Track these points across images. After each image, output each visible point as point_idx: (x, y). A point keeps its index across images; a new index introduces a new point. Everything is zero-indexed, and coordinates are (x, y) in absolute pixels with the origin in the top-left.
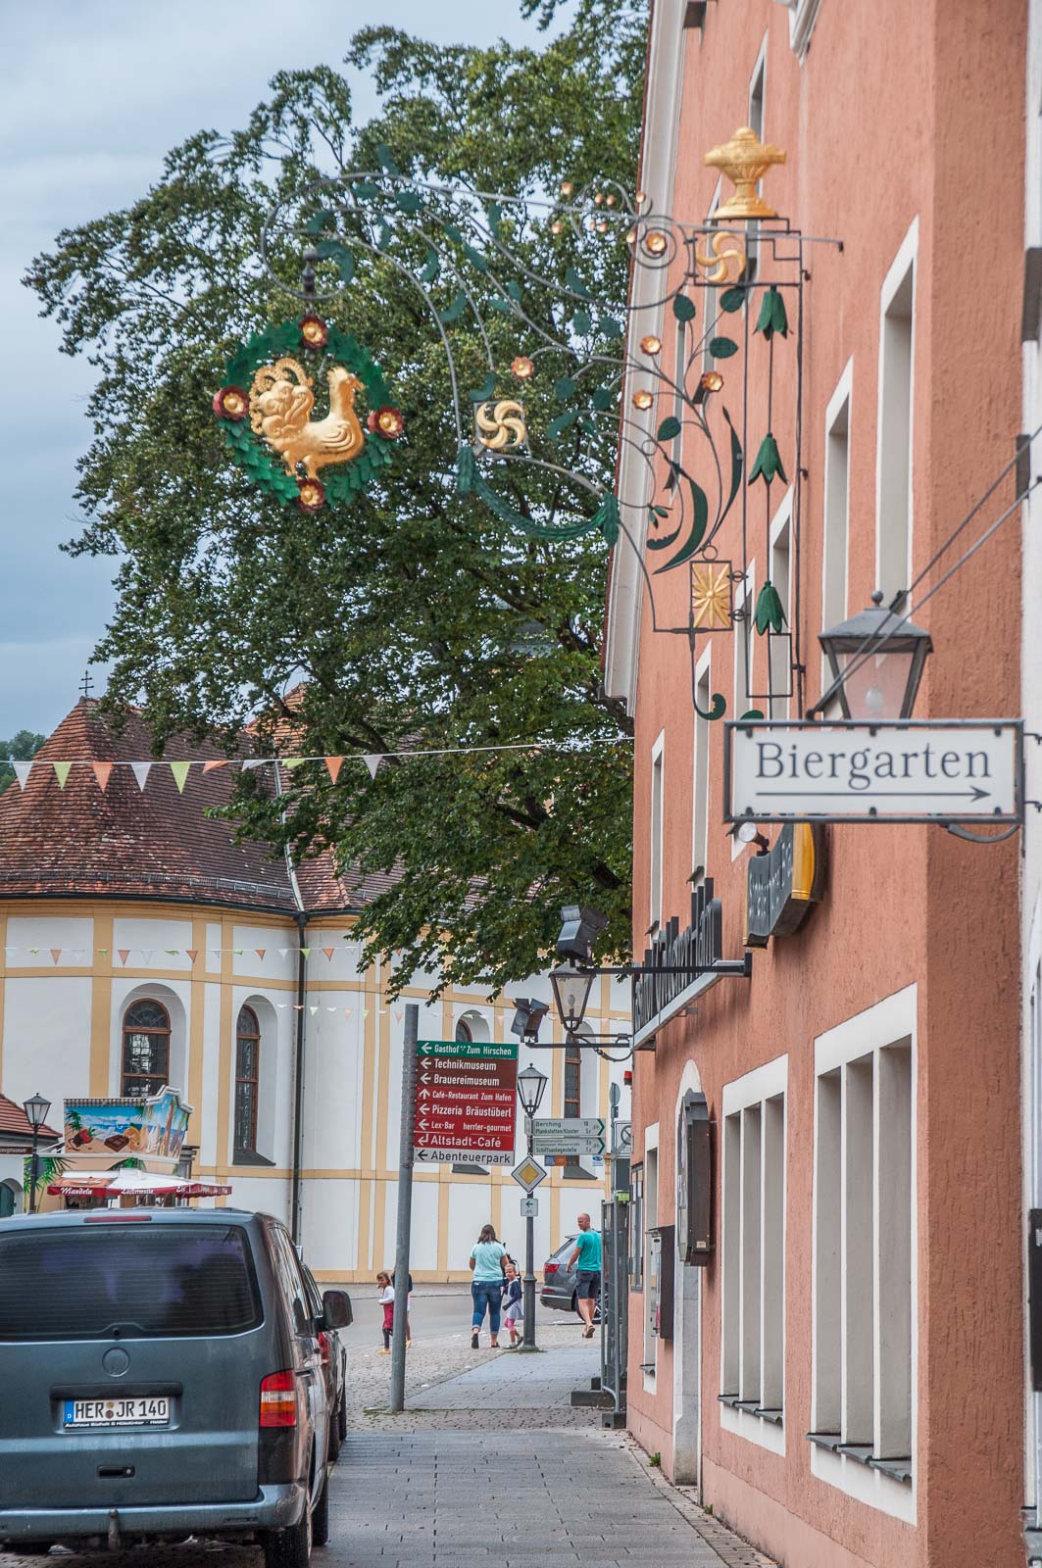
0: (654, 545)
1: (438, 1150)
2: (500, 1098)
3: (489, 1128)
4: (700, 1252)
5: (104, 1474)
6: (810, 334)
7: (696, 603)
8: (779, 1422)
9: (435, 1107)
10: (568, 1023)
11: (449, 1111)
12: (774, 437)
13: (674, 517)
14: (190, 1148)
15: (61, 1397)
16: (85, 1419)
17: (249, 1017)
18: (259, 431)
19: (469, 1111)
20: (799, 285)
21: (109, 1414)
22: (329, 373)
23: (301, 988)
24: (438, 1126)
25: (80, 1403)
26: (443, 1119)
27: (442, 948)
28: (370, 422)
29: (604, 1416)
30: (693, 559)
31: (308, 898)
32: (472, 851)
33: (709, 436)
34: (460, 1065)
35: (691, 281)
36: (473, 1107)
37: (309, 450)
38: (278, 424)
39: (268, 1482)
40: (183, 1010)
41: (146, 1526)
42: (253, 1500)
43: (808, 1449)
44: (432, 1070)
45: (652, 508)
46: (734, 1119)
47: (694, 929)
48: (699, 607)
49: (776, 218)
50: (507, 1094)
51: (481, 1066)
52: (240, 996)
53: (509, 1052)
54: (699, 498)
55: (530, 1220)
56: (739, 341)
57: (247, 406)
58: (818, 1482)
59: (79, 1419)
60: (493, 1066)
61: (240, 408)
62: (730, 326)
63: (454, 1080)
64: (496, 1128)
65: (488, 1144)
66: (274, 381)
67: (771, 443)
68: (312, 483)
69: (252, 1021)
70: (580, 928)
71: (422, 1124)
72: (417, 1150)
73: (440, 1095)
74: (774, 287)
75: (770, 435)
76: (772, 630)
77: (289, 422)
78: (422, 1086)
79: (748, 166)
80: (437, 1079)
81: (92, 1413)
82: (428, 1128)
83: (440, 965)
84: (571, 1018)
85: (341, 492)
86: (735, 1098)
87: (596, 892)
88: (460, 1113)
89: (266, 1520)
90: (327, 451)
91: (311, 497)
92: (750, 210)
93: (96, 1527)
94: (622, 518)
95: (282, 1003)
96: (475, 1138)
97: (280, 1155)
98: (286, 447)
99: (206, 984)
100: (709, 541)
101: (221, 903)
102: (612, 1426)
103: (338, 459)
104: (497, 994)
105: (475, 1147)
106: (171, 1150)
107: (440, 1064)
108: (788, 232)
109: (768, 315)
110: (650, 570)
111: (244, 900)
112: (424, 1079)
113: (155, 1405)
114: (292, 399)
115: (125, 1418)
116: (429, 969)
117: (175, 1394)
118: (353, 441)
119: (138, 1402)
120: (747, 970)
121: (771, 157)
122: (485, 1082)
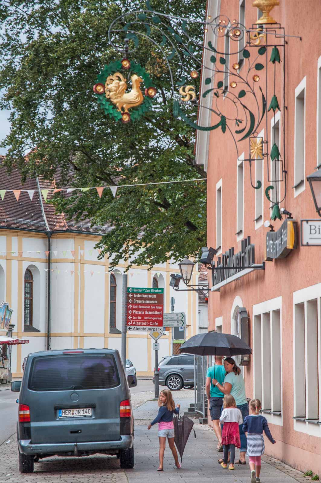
0: (237, 132)
1: (135, 327)
2: (157, 307)
3: (154, 319)
4: (245, 361)
5: (72, 432)
6: (288, 62)
7: (252, 151)
8: (280, 415)
9: (134, 311)
10: (185, 281)
11: (139, 312)
12: (276, 96)
13: (244, 123)
14: (12, 326)
15: (58, 408)
16: (65, 415)
17: (29, 273)
18: (108, 97)
19: (146, 312)
20: (284, 46)
21: (73, 414)
22: (132, 77)
23: (49, 261)
24: (135, 318)
25: (63, 410)
26: (137, 315)
27: (130, 252)
28: (145, 92)
29: (200, 420)
30: (250, 136)
31: (51, 226)
32: (145, 218)
33: (255, 96)
34: (143, 296)
35: (248, 45)
36: (148, 311)
37: (126, 103)
38: (115, 94)
39: (123, 434)
40: (3, 271)
41: (86, 448)
42: (119, 440)
43: (293, 422)
44: (133, 298)
45: (236, 120)
46: (258, 317)
47: (243, 252)
48: (252, 152)
49: (276, 23)
50: (160, 306)
51: (151, 296)
52: (25, 265)
53: (160, 291)
54: (252, 116)
55: (156, 351)
56: (265, 65)
57: (104, 89)
58: (297, 432)
59: (63, 415)
60: (155, 296)
61: (102, 90)
62: (262, 59)
63: (141, 302)
64: (156, 319)
65: (154, 324)
66: (113, 80)
67: (275, 98)
68: (126, 113)
69: (30, 275)
70: (209, 255)
71: (130, 317)
72: (128, 327)
73: (136, 307)
74: (275, 46)
75: (275, 96)
76: (276, 160)
77: (118, 94)
78: (129, 304)
79: (267, 6)
80: (135, 301)
81: (67, 413)
82: (132, 319)
83: (129, 259)
84: (186, 280)
85: (136, 116)
86: (258, 309)
87: (187, 232)
88: (143, 313)
89: (123, 446)
90: (131, 103)
91: (126, 118)
92: (268, 21)
93: (71, 449)
94: (227, 123)
95: (42, 268)
96: (149, 322)
97: (42, 327)
98: (117, 102)
99: (12, 261)
100: (255, 130)
101: (17, 228)
102: (203, 423)
103: (135, 105)
104: (151, 268)
105: (149, 325)
106: (5, 326)
107: (135, 296)
108: (280, 28)
109: (274, 56)
110: (236, 141)
111: (26, 227)
112: (130, 301)
113: (87, 411)
114: (119, 86)
115: (78, 415)
116: (126, 260)
117: (93, 407)
118: (139, 100)
119: (82, 410)
120: (263, 268)
121: (274, 3)
122: (152, 302)
